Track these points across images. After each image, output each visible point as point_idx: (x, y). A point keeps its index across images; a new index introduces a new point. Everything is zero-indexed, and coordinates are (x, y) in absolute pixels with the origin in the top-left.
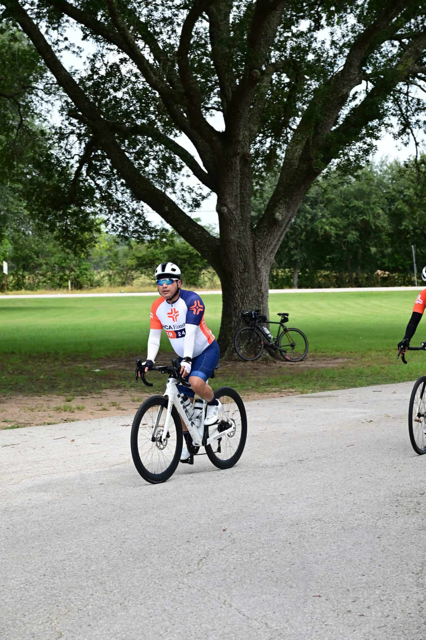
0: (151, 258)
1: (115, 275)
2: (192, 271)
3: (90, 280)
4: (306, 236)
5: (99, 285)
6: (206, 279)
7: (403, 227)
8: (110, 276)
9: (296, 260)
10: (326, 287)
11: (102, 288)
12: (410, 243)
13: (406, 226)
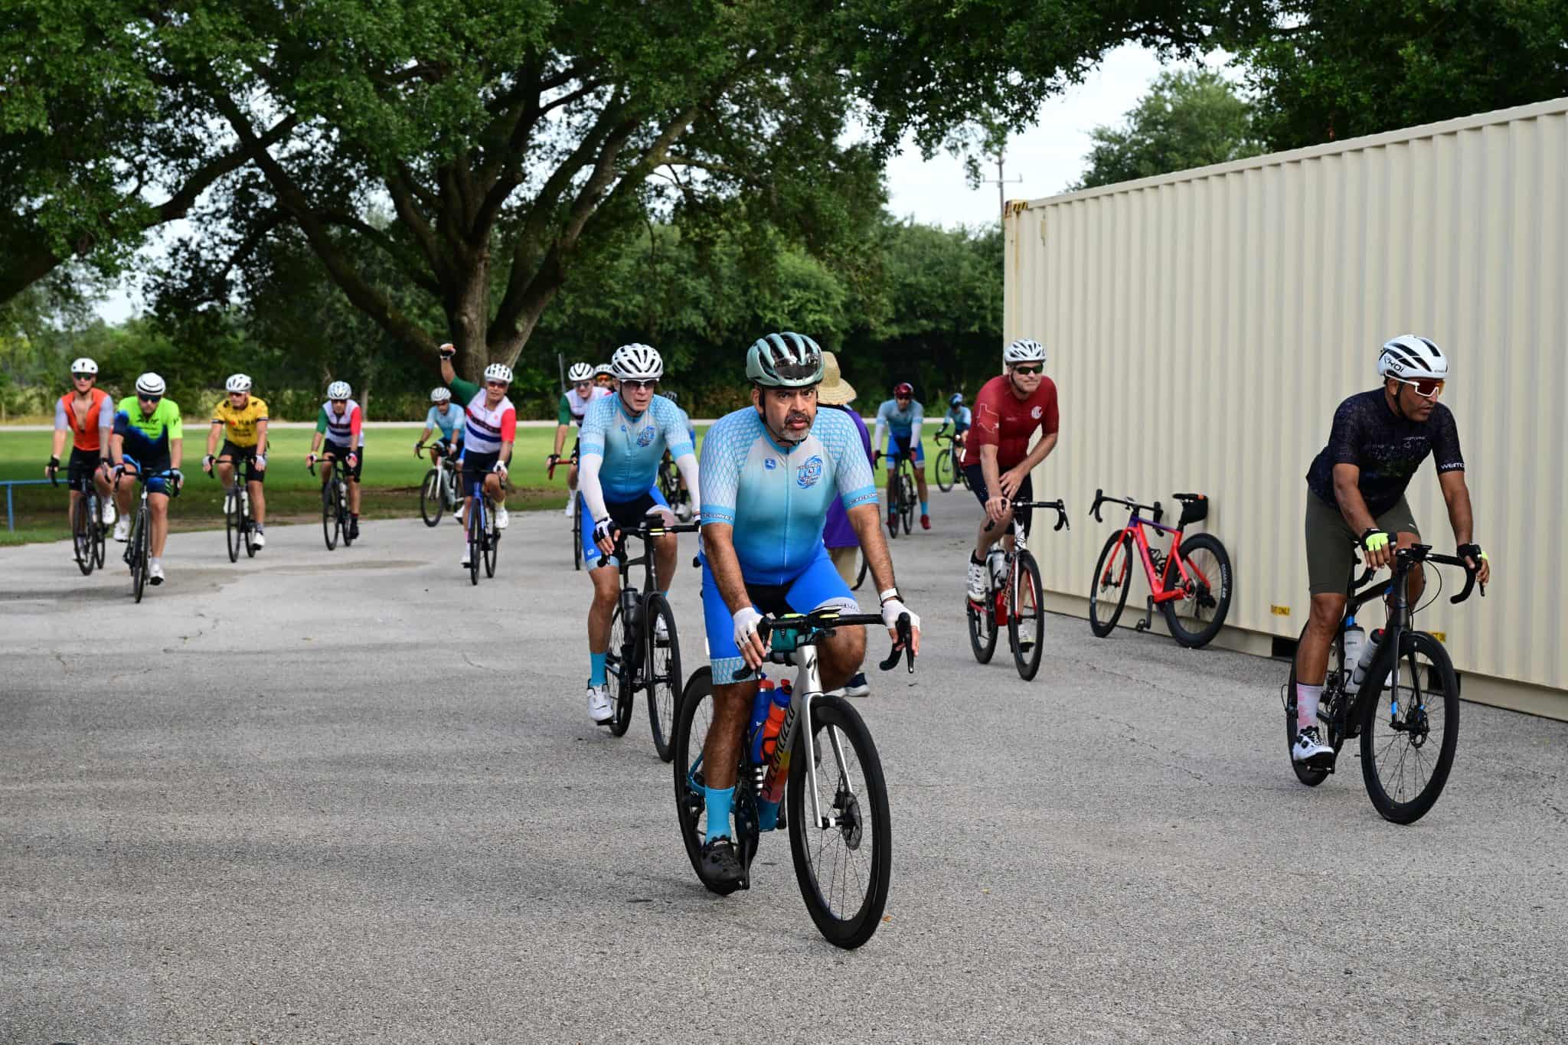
0: (117, 366)
1: (52, 394)
2: (188, 390)
3: (9, 404)
4: (384, 336)
5: (25, 412)
6: (210, 404)
7: (544, 324)
8: (42, 396)
9: (366, 377)
10: (413, 420)
11: (31, 417)
12: (555, 350)
13: (547, 322)
